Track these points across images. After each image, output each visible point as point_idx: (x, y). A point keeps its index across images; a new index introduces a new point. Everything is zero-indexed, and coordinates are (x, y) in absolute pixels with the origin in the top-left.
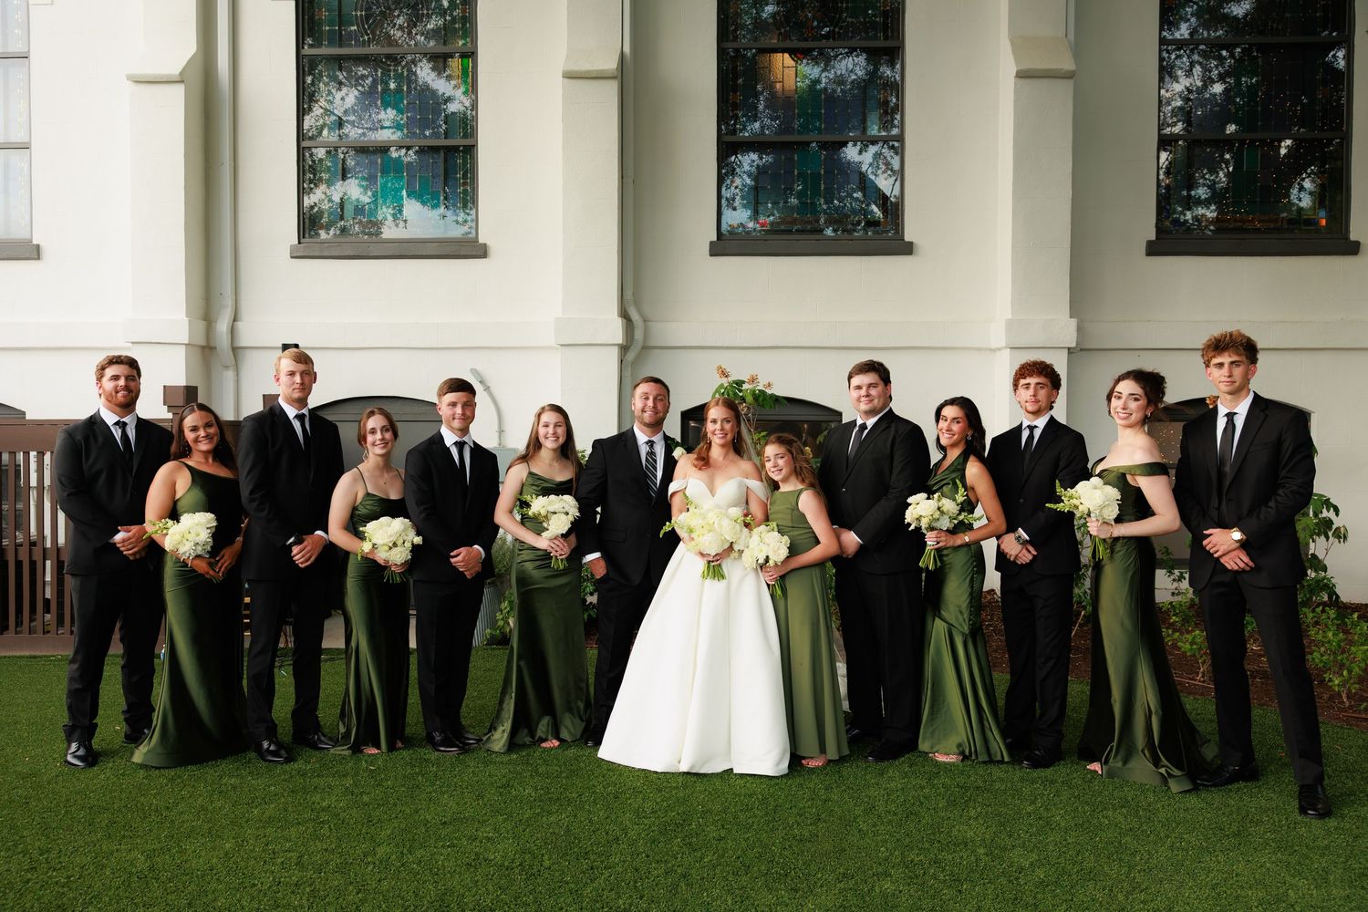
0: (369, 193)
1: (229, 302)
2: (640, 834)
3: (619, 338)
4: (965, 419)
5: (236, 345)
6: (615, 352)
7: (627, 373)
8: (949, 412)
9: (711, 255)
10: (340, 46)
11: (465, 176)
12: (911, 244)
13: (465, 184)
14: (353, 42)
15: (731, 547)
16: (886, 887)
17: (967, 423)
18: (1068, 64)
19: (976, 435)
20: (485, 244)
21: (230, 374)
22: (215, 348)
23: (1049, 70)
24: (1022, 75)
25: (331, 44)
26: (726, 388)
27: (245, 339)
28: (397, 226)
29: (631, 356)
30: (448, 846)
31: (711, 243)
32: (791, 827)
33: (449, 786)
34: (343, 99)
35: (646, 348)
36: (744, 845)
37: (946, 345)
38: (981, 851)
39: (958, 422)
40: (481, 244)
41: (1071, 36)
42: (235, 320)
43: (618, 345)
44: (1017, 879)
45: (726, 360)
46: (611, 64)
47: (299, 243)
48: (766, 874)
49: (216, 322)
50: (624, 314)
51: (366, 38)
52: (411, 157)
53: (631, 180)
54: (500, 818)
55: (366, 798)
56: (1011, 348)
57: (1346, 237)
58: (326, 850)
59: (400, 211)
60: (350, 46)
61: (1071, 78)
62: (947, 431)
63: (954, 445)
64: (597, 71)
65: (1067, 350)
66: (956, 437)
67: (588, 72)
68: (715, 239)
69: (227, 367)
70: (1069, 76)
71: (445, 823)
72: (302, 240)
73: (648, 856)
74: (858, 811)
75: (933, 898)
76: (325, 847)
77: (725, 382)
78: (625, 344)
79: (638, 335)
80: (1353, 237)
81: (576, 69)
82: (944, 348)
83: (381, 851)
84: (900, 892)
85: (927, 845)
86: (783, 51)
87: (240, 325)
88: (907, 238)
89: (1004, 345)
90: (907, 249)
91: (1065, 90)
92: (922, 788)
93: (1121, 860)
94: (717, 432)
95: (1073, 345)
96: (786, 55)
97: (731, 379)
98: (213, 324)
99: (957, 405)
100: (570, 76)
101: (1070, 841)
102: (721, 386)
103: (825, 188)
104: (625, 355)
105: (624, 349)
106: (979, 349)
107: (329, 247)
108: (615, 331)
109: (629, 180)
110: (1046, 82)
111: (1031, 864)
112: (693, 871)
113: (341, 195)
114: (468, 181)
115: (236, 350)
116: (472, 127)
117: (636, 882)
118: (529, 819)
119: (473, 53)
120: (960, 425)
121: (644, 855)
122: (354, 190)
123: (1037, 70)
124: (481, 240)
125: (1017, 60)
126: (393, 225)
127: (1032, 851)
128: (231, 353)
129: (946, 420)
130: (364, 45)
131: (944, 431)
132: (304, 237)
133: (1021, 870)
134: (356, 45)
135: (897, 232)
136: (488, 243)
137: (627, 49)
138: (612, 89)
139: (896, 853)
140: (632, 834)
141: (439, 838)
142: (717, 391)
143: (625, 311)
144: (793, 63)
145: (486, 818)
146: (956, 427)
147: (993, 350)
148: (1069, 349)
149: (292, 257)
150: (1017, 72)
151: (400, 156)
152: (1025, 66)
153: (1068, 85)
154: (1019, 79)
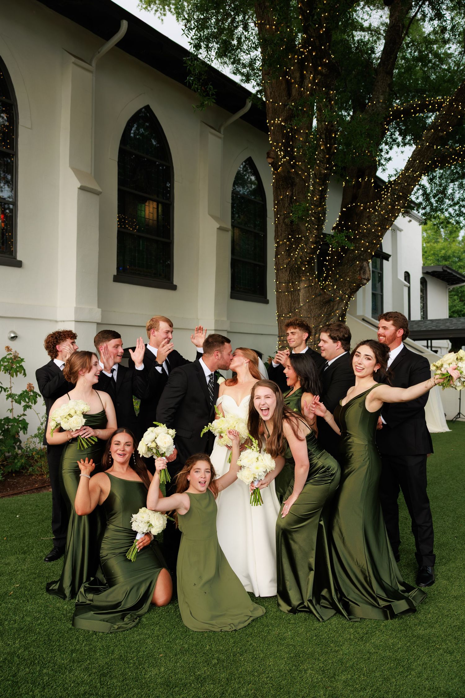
12: (20, 262)
18: (99, 189)
23: (93, 189)
24: (82, 188)
37: (38, 318)
56: (76, 321)
57: (172, 283)
65: (96, 324)
70: (97, 193)
80: (175, 283)
88: (18, 258)
89: (74, 320)
90: (19, 264)
91: (95, 199)
95: (100, 321)
106: (51, 321)
110: (89, 194)
123: (88, 188)
135: (13, 254)
147: (56, 321)
148: (98, 323)
150: (81, 186)
152: (84, 184)
153: (96, 198)
154: (80, 190)
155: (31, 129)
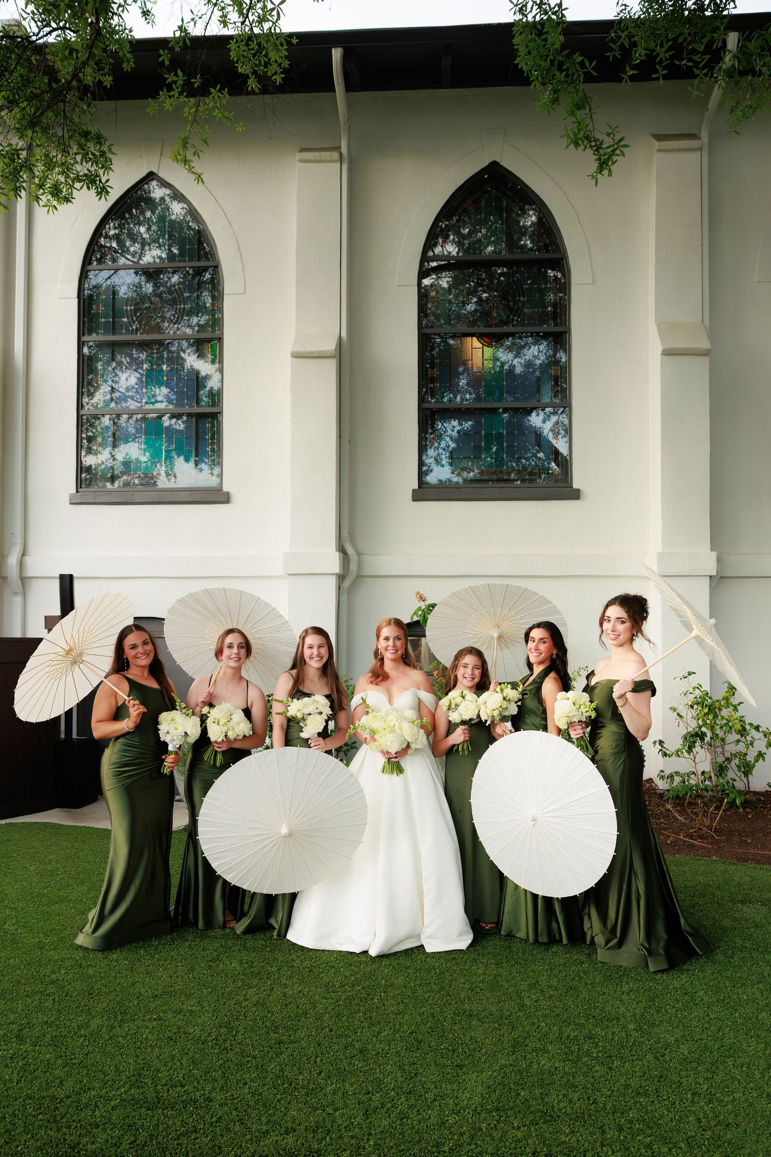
0: (147, 454)
1: (19, 540)
2: (326, 1008)
3: (336, 568)
4: (550, 639)
5: (24, 575)
6: (332, 582)
7: (344, 598)
8: (537, 634)
9: (414, 500)
10: (114, 333)
11: (212, 438)
12: (578, 491)
13: (213, 443)
14: (124, 331)
15: (408, 746)
16: (543, 1063)
17: (552, 642)
18: (705, 344)
19: (560, 654)
20: (228, 493)
21: (18, 599)
22: (7, 578)
23: (687, 349)
24: (667, 353)
25: (105, 333)
26: (423, 611)
27: (30, 572)
28: (169, 480)
29: (347, 583)
30: (155, 1019)
31: (414, 490)
32: (463, 1002)
33: (165, 960)
34: (127, 380)
35: (359, 577)
36: (419, 1019)
37: (608, 574)
38: (631, 1026)
39: (544, 642)
40: (224, 492)
41: (707, 322)
42: (23, 555)
43: (336, 574)
44: (663, 1055)
45: (425, 587)
46: (330, 346)
47: (77, 492)
48: (436, 1049)
49: (8, 556)
50: (342, 550)
51: (134, 327)
52: (180, 425)
53: (347, 440)
54: (205, 992)
55: (91, 971)
58: (46, 1022)
59: (172, 469)
60: (122, 333)
61: (707, 355)
62: (536, 650)
63: (540, 663)
64: (319, 351)
65: (709, 578)
66: (543, 655)
67: (310, 352)
68: (416, 487)
69: (16, 594)
70: (706, 353)
71: (156, 996)
72: (80, 490)
73: (331, 1031)
74: (524, 986)
75: (585, 1075)
76: (45, 1019)
77: (423, 605)
78: (342, 573)
79: (353, 566)
81: (302, 350)
82: (607, 577)
83: (94, 1024)
84: (556, 1068)
85: (583, 1021)
86: (472, 335)
87: (27, 559)
88: (575, 486)
90: (575, 495)
91: (702, 364)
92: (582, 963)
93: (758, 1036)
94: (390, 648)
95: (714, 573)
96: (475, 339)
97: (427, 603)
98: (6, 558)
99: (543, 627)
100: (297, 356)
101: (712, 1017)
102: (419, 609)
103: (507, 445)
104: (342, 583)
105: (341, 578)
106: (636, 577)
107: (101, 495)
108: (333, 563)
109: (345, 440)
110: (687, 358)
111: (677, 1040)
112: (369, 1046)
113: (124, 455)
114: (215, 441)
115: (23, 579)
116: (219, 399)
117: (317, 1057)
118: (230, 993)
119: (220, 339)
120: (546, 644)
121: (327, 1030)
122: (133, 451)
123: (679, 349)
124: (225, 489)
125: (663, 341)
126: (166, 480)
127: (678, 1027)
128: (20, 582)
129: (534, 641)
130: (132, 333)
131: (533, 651)
132: (81, 487)
133: (668, 1045)
134: (126, 333)
135: (567, 481)
136: (230, 491)
137: (344, 334)
138: (331, 366)
139: (555, 1028)
140: (320, 1008)
141: (149, 1011)
142: (415, 613)
143: (343, 546)
144: (480, 345)
145: (193, 991)
146: (542, 647)
148: (711, 577)
149: (71, 504)
150: (663, 351)
151: (171, 425)
152: (670, 346)
153: (705, 361)
154: (664, 356)
155: (593, 284)
